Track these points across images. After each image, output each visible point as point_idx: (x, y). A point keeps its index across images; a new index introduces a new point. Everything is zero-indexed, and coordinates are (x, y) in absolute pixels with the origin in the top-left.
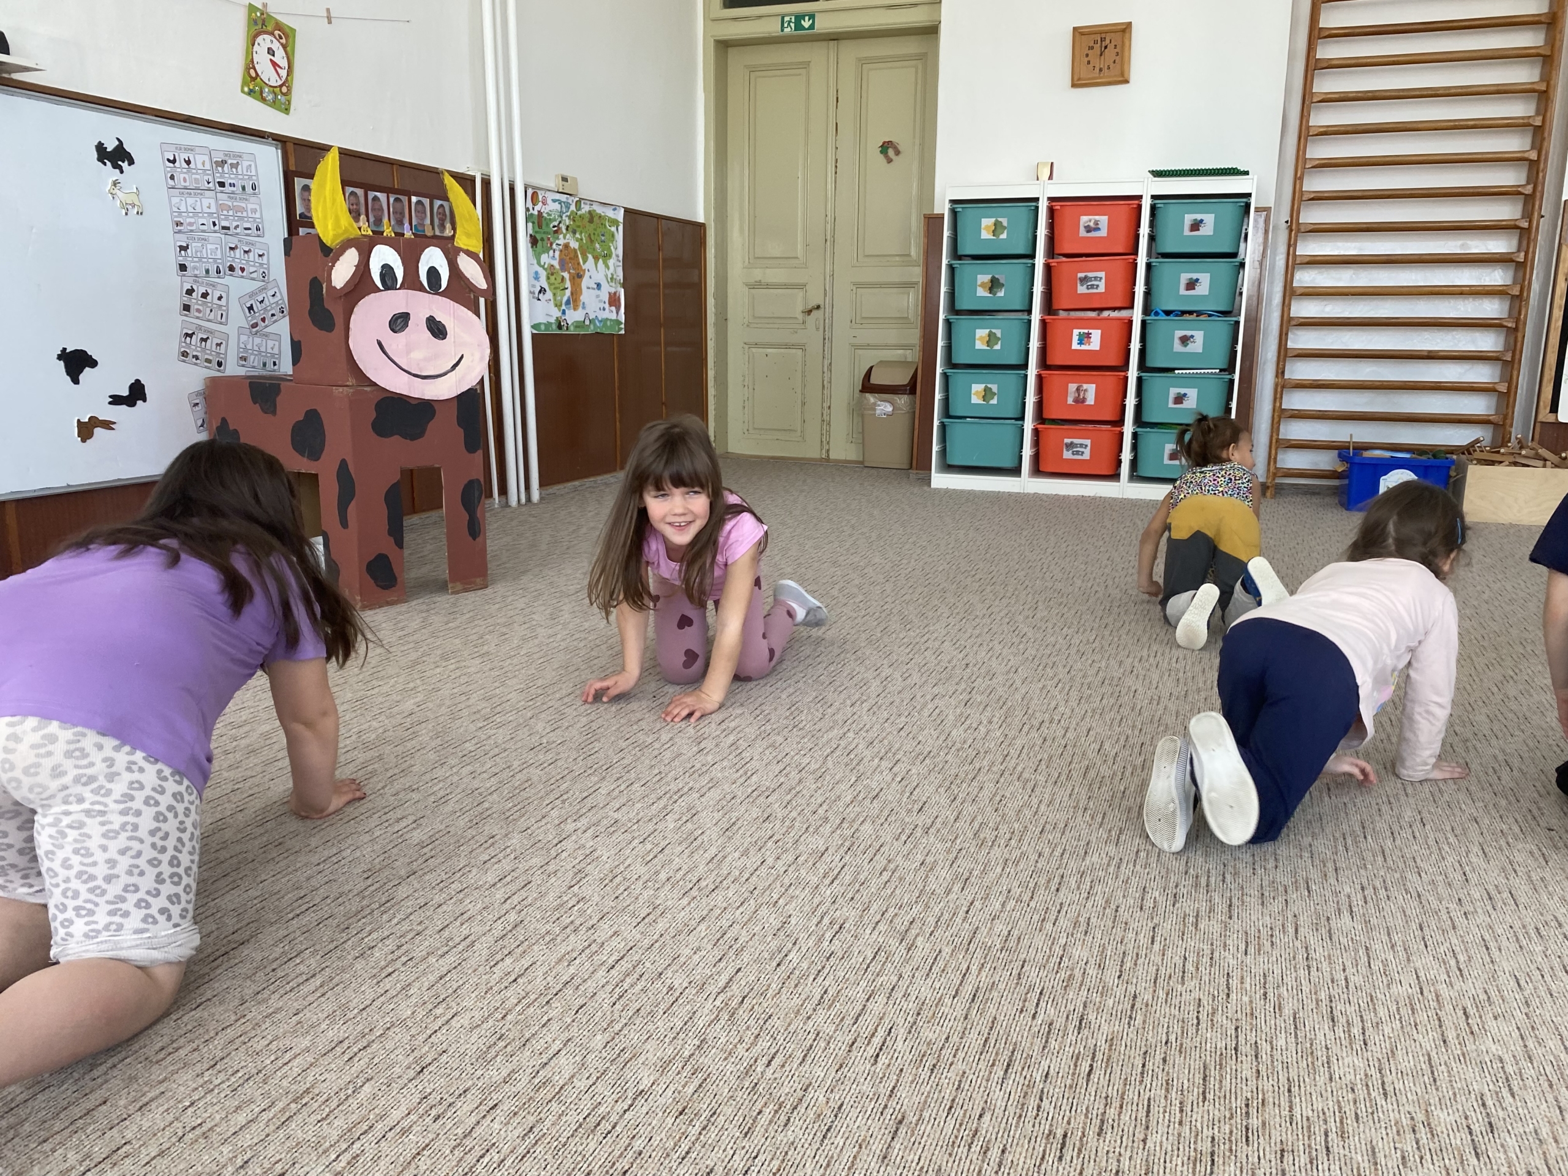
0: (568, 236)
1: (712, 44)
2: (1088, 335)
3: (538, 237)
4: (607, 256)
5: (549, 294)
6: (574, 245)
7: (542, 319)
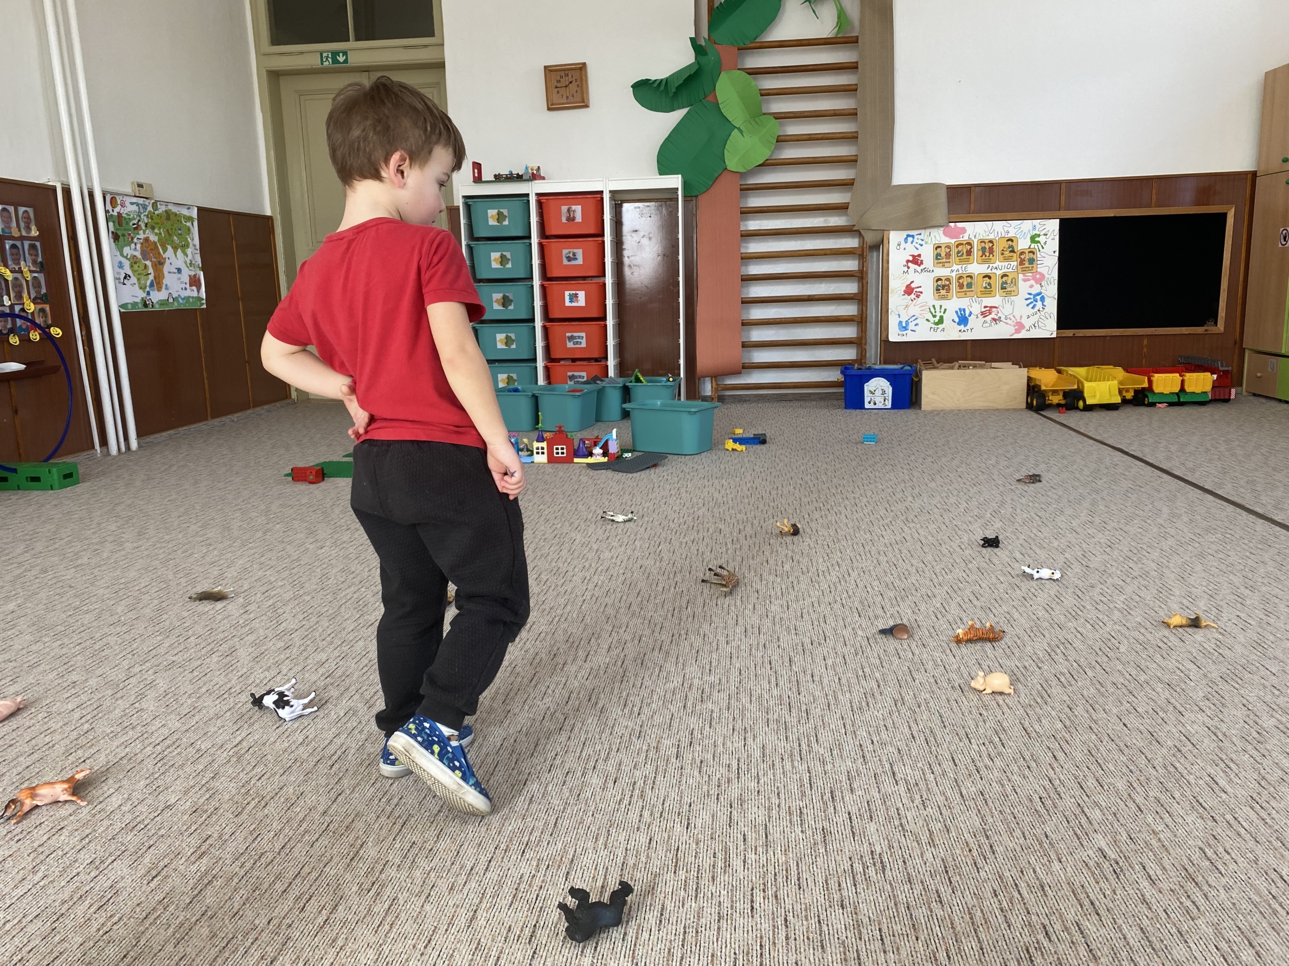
0: (147, 231)
1: (265, 74)
2: (576, 295)
3: (119, 233)
4: (185, 247)
5: (134, 279)
6: (153, 238)
7: (128, 299)
